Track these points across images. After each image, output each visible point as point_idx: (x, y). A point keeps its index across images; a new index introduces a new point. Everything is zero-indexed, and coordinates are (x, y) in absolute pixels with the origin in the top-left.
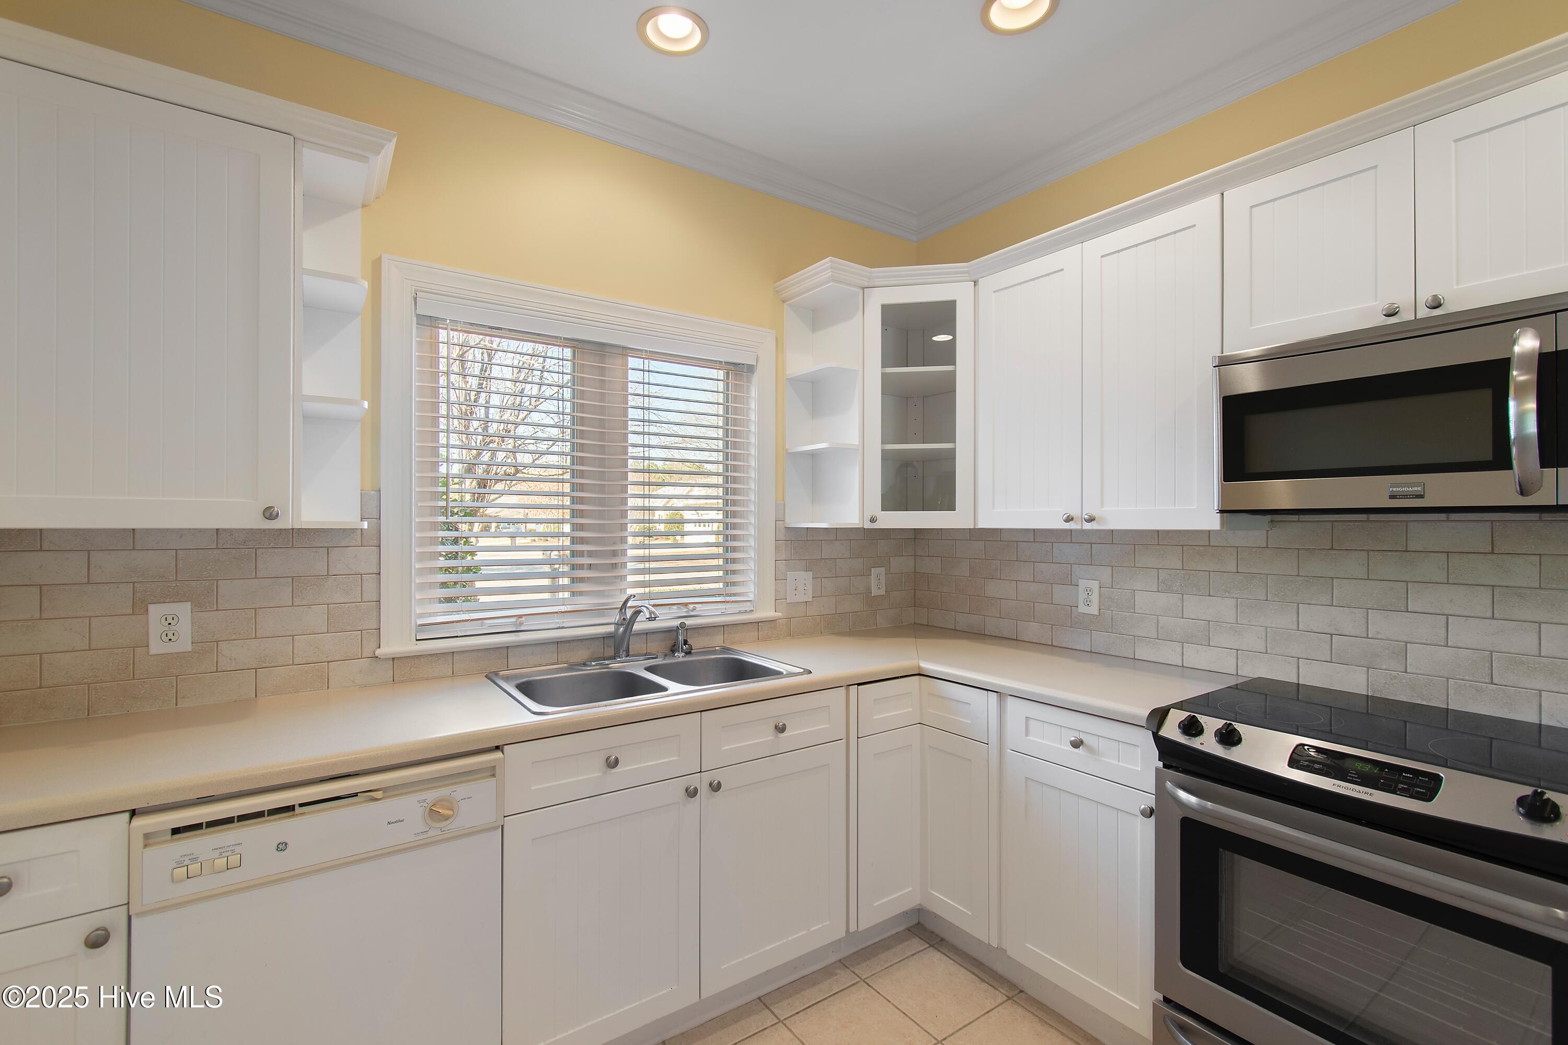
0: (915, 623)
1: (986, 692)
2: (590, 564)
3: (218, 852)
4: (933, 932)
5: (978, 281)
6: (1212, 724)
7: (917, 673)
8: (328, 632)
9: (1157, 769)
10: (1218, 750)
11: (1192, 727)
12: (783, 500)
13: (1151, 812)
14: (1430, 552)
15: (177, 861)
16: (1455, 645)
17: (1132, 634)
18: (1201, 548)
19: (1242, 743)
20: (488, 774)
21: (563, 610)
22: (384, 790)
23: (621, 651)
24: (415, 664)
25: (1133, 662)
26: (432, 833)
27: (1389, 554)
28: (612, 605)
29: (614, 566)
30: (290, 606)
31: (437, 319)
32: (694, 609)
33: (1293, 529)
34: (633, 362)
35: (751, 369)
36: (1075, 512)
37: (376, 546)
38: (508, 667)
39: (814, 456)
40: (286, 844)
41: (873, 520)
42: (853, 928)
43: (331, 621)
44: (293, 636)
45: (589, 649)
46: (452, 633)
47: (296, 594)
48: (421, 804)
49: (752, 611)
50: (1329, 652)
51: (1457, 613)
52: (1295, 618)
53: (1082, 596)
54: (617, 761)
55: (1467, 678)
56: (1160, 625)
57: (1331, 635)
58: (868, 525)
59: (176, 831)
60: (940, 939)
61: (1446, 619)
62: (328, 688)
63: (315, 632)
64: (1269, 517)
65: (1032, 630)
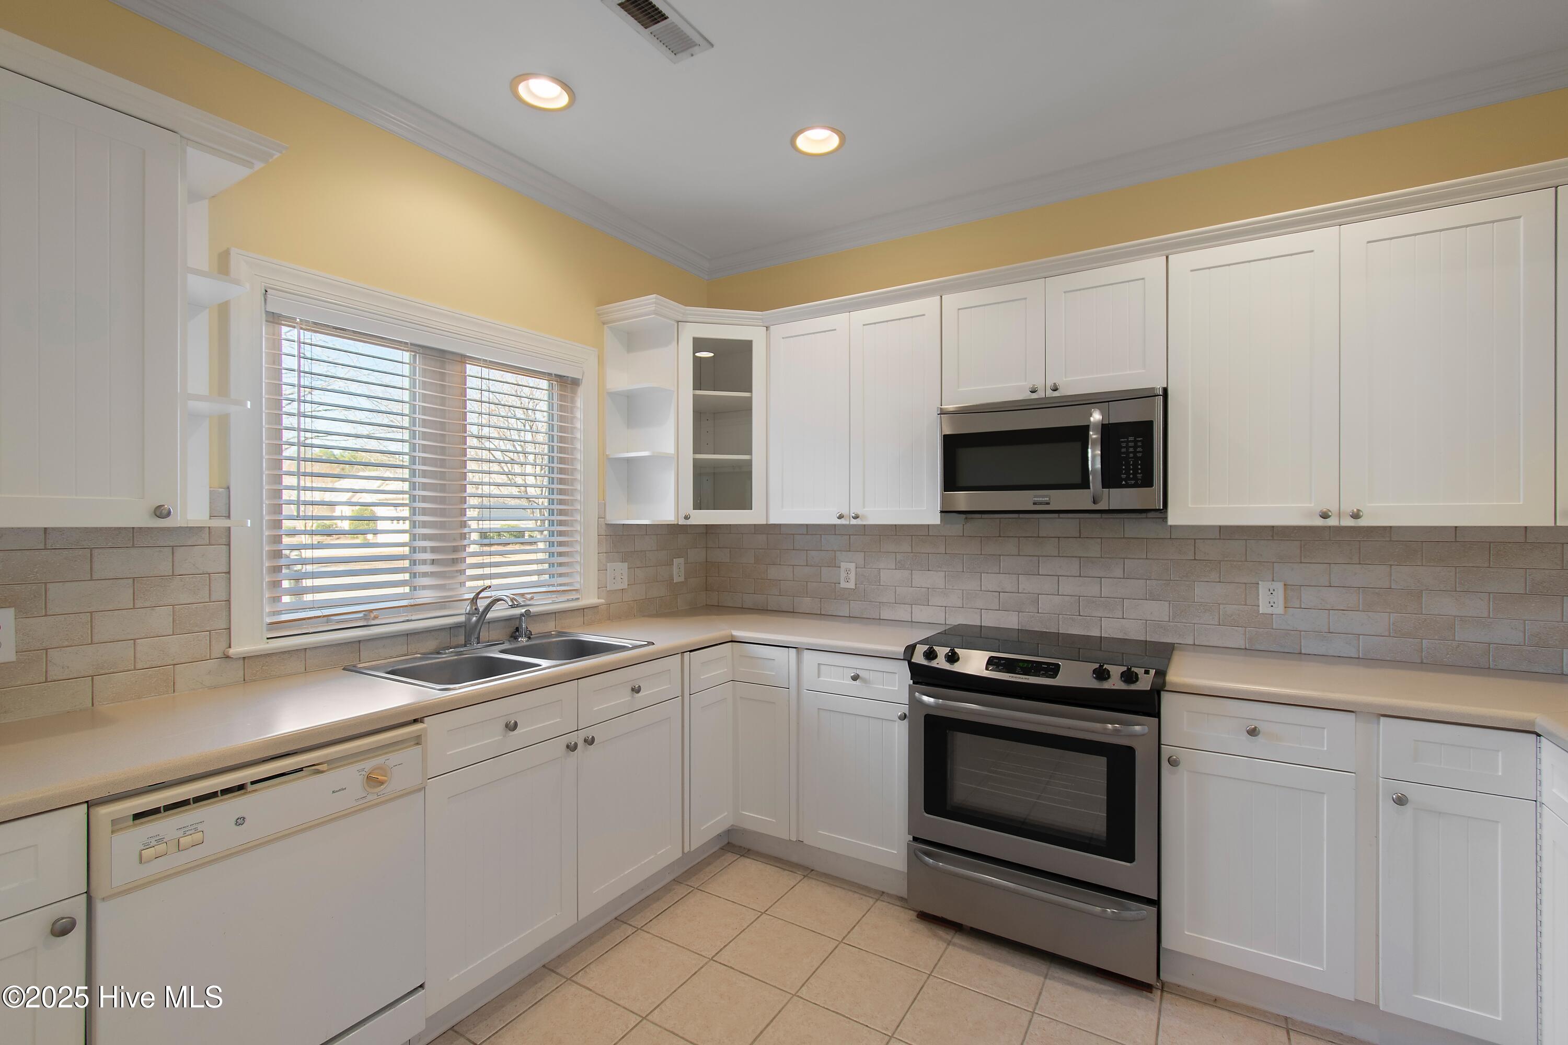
0: (706, 605)
1: (787, 649)
2: (433, 560)
3: (182, 832)
4: (741, 847)
5: (769, 327)
6: (942, 651)
7: (730, 640)
8: (173, 635)
9: (909, 685)
10: (946, 666)
11: (931, 655)
12: (604, 500)
13: (903, 717)
14: (1050, 537)
15: (144, 843)
16: (1062, 594)
17: (878, 601)
18: (924, 537)
19: (960, 660)
20: (412, 743)
21: (412, 604)
22: (328, 762)
23: (473, 639)
24: (267, 662)
25: (879, 621)
26: (370, 797)
27: (1030, 539)
28: (455, 598)
29: (454, 561)
30: (132, 609)
31: (280, 316)
32: (532, 598)
33: (979, 524)
34: (471, 369)
35: (575, 383)
36: (845, 512)
37: (225, 545)
38: (360, 661)
39: (629, 460)
40: (244, 818)
41: (687, 518)
42: (687, 850)
43: (177, 622)
44: (134, 640)
45: (437, 639)
46: (303, 630)
47: (137, 595)
48: (360, 773)
49: (578, 599)
50: (998, 604)
51: (1063, 574)
52: (979, 583)
53: (843, 575)
54: (516, 724)
55: (1068, 613)
56: (897, 593)
57: (999, 592)
58: (682, 522)
59: (137, 816)
60: (747, 850)
61: (1058, 578)
62: (174, 691)
63: (159, 634)
64: (963, 516)
65: (806, 603)
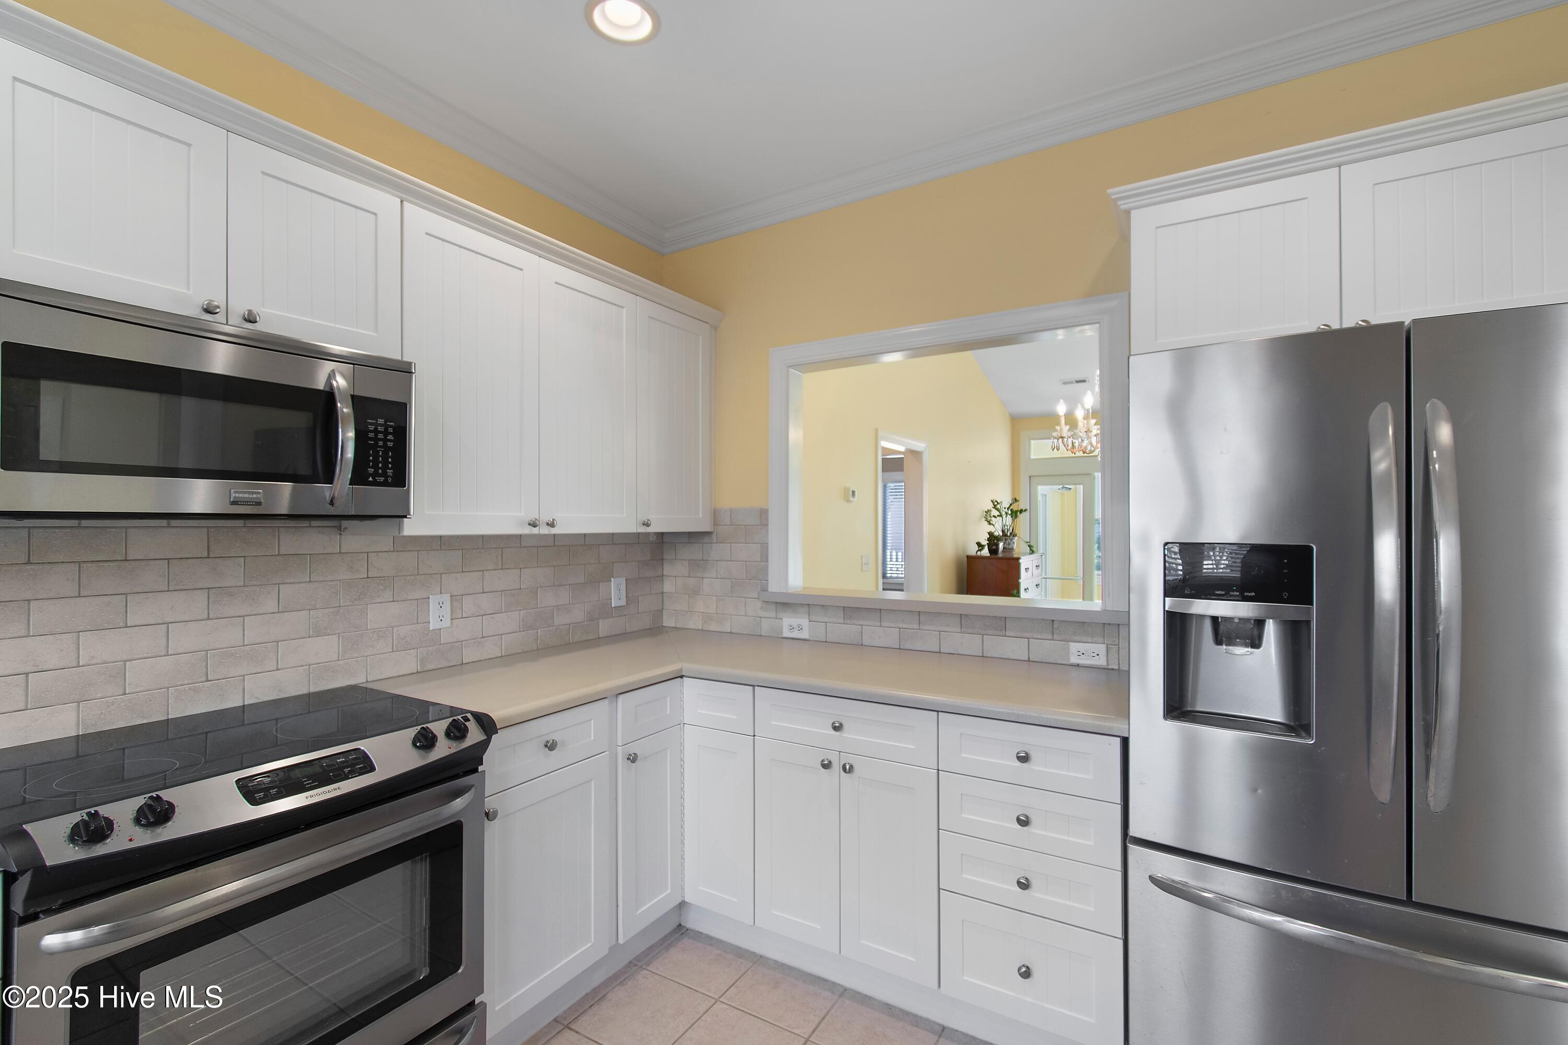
14: (152, 559)
16: (175, 652)
27: (106, 564)
51: (178, 620)
55: (186, 682)
57: (28, 674)
61: (166, 628)
